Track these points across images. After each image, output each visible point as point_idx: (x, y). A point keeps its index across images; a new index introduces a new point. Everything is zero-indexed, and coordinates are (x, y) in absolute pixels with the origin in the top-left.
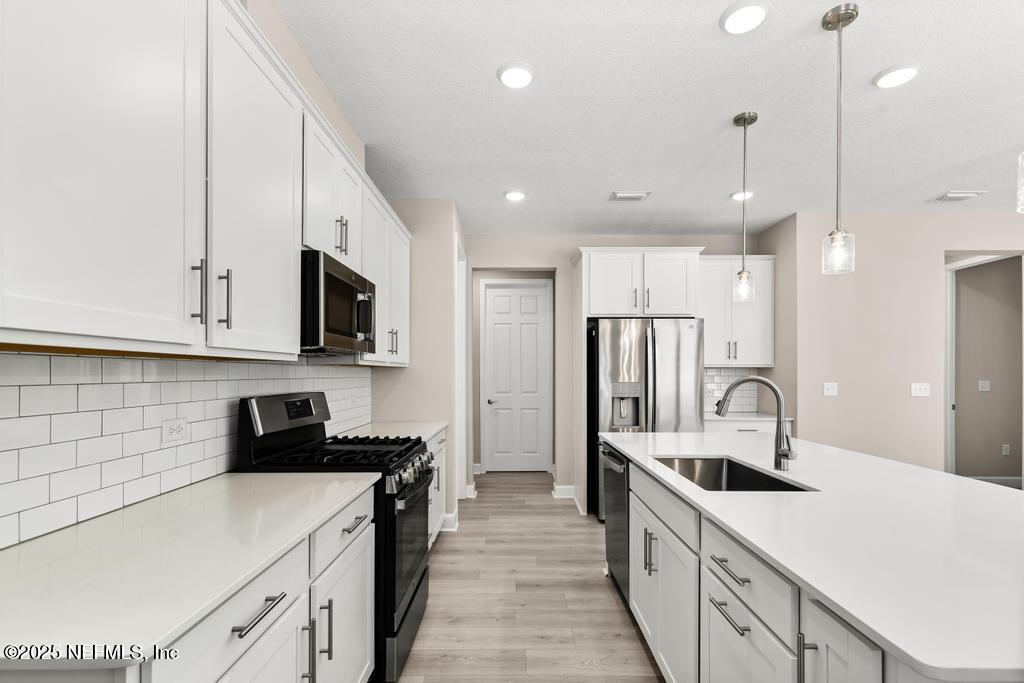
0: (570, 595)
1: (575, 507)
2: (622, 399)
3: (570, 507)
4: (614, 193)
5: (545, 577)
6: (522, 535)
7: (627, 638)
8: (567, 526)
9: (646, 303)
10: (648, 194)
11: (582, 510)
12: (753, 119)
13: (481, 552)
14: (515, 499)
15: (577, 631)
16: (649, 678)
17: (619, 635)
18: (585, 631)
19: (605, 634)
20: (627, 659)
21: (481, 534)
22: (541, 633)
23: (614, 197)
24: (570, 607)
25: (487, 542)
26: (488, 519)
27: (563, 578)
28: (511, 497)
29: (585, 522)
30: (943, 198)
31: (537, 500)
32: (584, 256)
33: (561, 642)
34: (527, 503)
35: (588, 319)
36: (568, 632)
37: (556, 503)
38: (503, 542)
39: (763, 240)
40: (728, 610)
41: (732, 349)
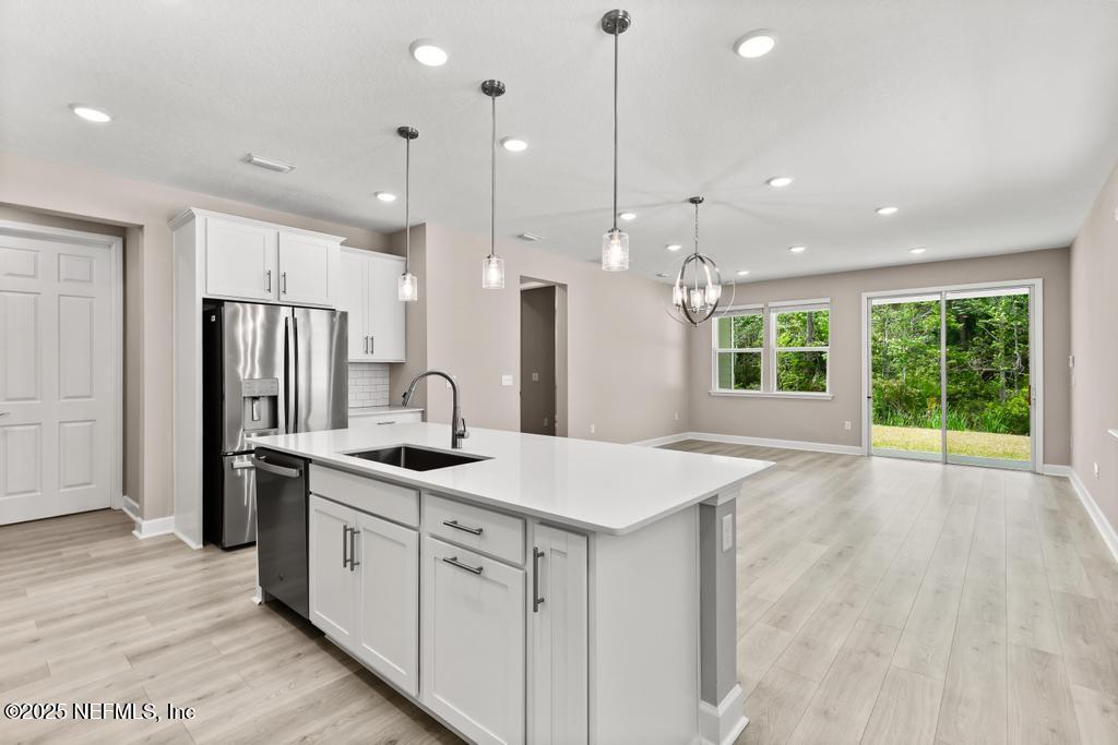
0: (219, 640)
1: (181, 542)
2: (255, 398)
3: (173, 544)
4: (249, 155)
5: (170, 634)
6: (106, 597)
7: (310, 653)
8: (178, 567)
9: (282, 289)
10: (292, 168)
11: (195, 541)
12: (414, 136)
13: (36, 641)
14: (65, 555)
15: (246, 672)
16: (345, 679)
17: (300, 654)
18: (258, 667)
19: (282, 661)
20: (317, 672)
21: (24, 618)
22: (196, 696)
23: (248, 160)
24: (224, 653)
25: (39, 625)
26: (25, 594)
27: (199, 625)
28: (60, 554)
29: (201, 556)
30: (521, 237)
31: (111, 547)
32: (199, 221)
33: (230, 692)
34: (93, 556)
35: (204, 300)
36: (234, 678)
37: (146, 544)
38: (72, 615)
39: (394, 241)
40: (460, 561)
41: (369, 343)
